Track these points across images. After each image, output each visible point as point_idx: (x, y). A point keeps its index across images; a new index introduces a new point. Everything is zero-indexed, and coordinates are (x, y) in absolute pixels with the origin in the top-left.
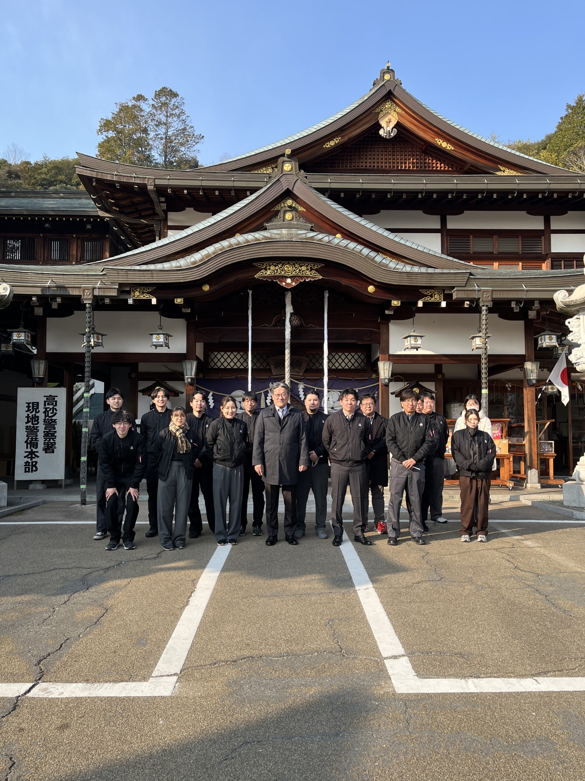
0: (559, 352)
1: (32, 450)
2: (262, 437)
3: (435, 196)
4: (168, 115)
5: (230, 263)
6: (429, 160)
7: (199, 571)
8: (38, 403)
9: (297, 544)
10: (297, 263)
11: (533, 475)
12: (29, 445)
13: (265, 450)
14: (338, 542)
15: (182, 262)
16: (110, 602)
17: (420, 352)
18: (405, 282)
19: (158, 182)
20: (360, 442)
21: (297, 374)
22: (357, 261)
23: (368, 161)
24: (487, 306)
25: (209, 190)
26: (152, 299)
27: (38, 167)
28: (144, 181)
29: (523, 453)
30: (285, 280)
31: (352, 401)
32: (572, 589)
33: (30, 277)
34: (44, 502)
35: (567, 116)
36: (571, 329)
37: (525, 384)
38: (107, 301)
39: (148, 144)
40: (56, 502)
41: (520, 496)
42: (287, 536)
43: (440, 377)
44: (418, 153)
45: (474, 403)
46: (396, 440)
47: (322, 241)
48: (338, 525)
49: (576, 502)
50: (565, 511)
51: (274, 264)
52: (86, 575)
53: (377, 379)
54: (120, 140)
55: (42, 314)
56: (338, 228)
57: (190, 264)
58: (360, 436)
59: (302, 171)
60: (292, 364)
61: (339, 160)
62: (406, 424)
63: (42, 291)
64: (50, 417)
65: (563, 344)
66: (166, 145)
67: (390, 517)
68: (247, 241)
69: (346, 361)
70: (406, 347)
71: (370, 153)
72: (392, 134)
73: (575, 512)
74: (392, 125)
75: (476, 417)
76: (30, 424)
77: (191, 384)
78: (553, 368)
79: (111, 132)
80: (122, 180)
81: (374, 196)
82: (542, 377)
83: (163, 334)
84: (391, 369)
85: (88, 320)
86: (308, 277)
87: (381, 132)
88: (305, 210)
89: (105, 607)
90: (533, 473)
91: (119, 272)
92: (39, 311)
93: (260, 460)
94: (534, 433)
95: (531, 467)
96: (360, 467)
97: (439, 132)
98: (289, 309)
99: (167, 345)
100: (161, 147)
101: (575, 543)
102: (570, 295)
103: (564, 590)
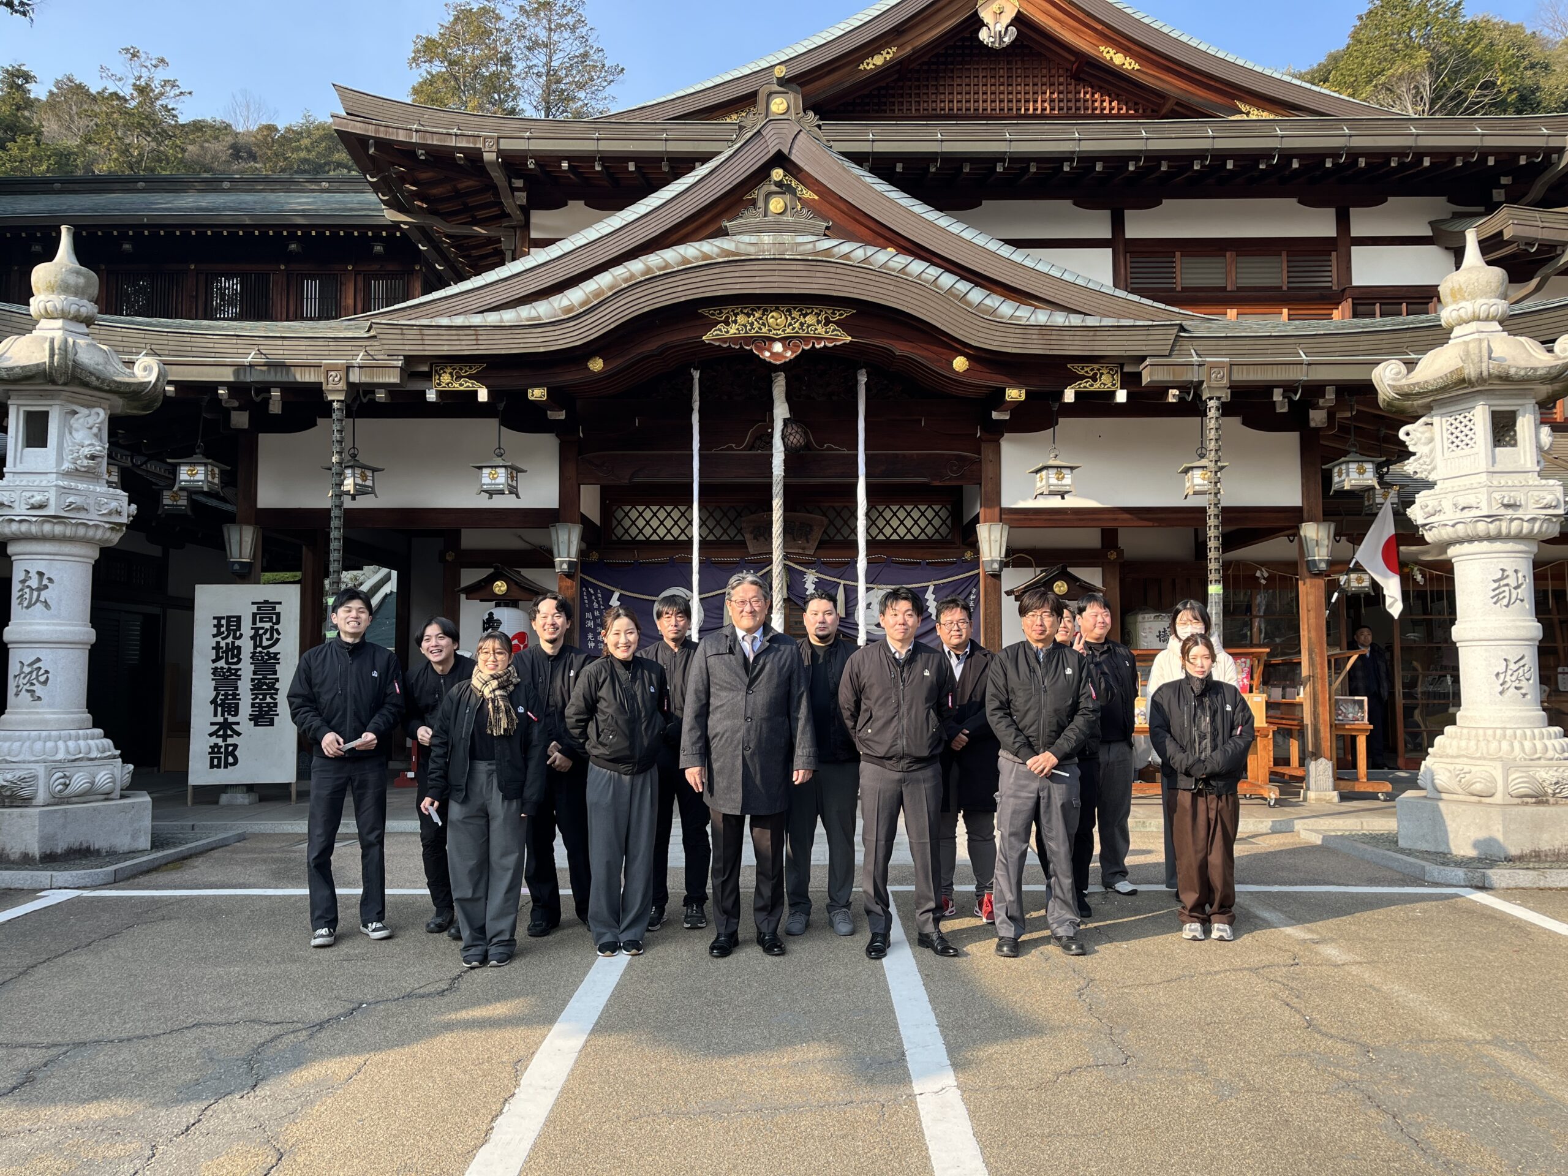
0: (1378, 500)
1: (226, 720)
2: (704, 702)
3: (1099, 167)
4: (553, 27)
5: (646, 310)
6: (1086, 93)
7: (539, 1031)
8: (239, 618)
9: (783, 952)
10: (795, 308)
11: (1321, 771)
12: (219, 709)
13: (711, 733)
14: (878, 948)
15: (543, 309)
16: (294, 1132)
17: (1070, 502)
18: (1036, 348)
19: (505, 144)
20: (928, 713)
21: (801, 551)
22: (929, 302)
23: (956, 97)
24: (1219, 398)
25: (614, 162)
26: (479, 390)
27: (292, 138)
28: (475, 143)
29: (1295, 723)
30: (770, 345)
31: (907, 618)
32: (1454, 1091)
33: (212, 345)
34: (242, 838)
35: (1371, 12)
36: (1411, 449)
37: (1303, 570)
38: (381, 395)
39: (512, 87)
40: (270, 835)
41: (1296, 822)
42: (760, 933)
43: (1113, 556)
44: (1061, 79)
45: (1190, 617)
46: (1009, 708)
47: (849, 259)
48: (878, 909)
49: (1427, 841)
50: (1406, 862)
51: (746, 311)
52: (263, 1044)
53: (976, 563)
54: (456, 79)
55: (246, 426)
56: (888, 234)
57: (559, 312)
58: (927, 700)
59: (811, 114)
60: (787, 531)
61: (893, 96)
62: (1032, 671)
63: (236, 373)
64: (264, 648)
65: (1387, 483)
66: (548, 88)
67: (1001, 891)
68: (685, 261)
69: (909, 522)
70: (1039, 492)
71: (959, 81)
72: (1006, 40)
73: (1429, 867)
74: (1007, 18)
75: (1207, 652)
76: (222, 663)
77: (569, 575)
78: (1365, 535)
79: (437, 63)
80: (429, 142)
81: (967, 170)
82: (1343, 555)
83: (505, 467)
84: (1004, 539)
85: (337, 436)
86: (820, 339)
87: (983, 35)
88: (816, 198)
89: (278, 1146)
90: (1321, 768)
91: (405, 332)
92: (240, 420)
93: (697, 756)
94: (1322, 678)
95: (1316, 755)
96: (928, 772)
97: (1107, 31)
98: (781, 411)
99: (514, 491)
100: (538, 92)
101: (1441, 951)
102: (1409, 371)
103: (1437, 1095)
